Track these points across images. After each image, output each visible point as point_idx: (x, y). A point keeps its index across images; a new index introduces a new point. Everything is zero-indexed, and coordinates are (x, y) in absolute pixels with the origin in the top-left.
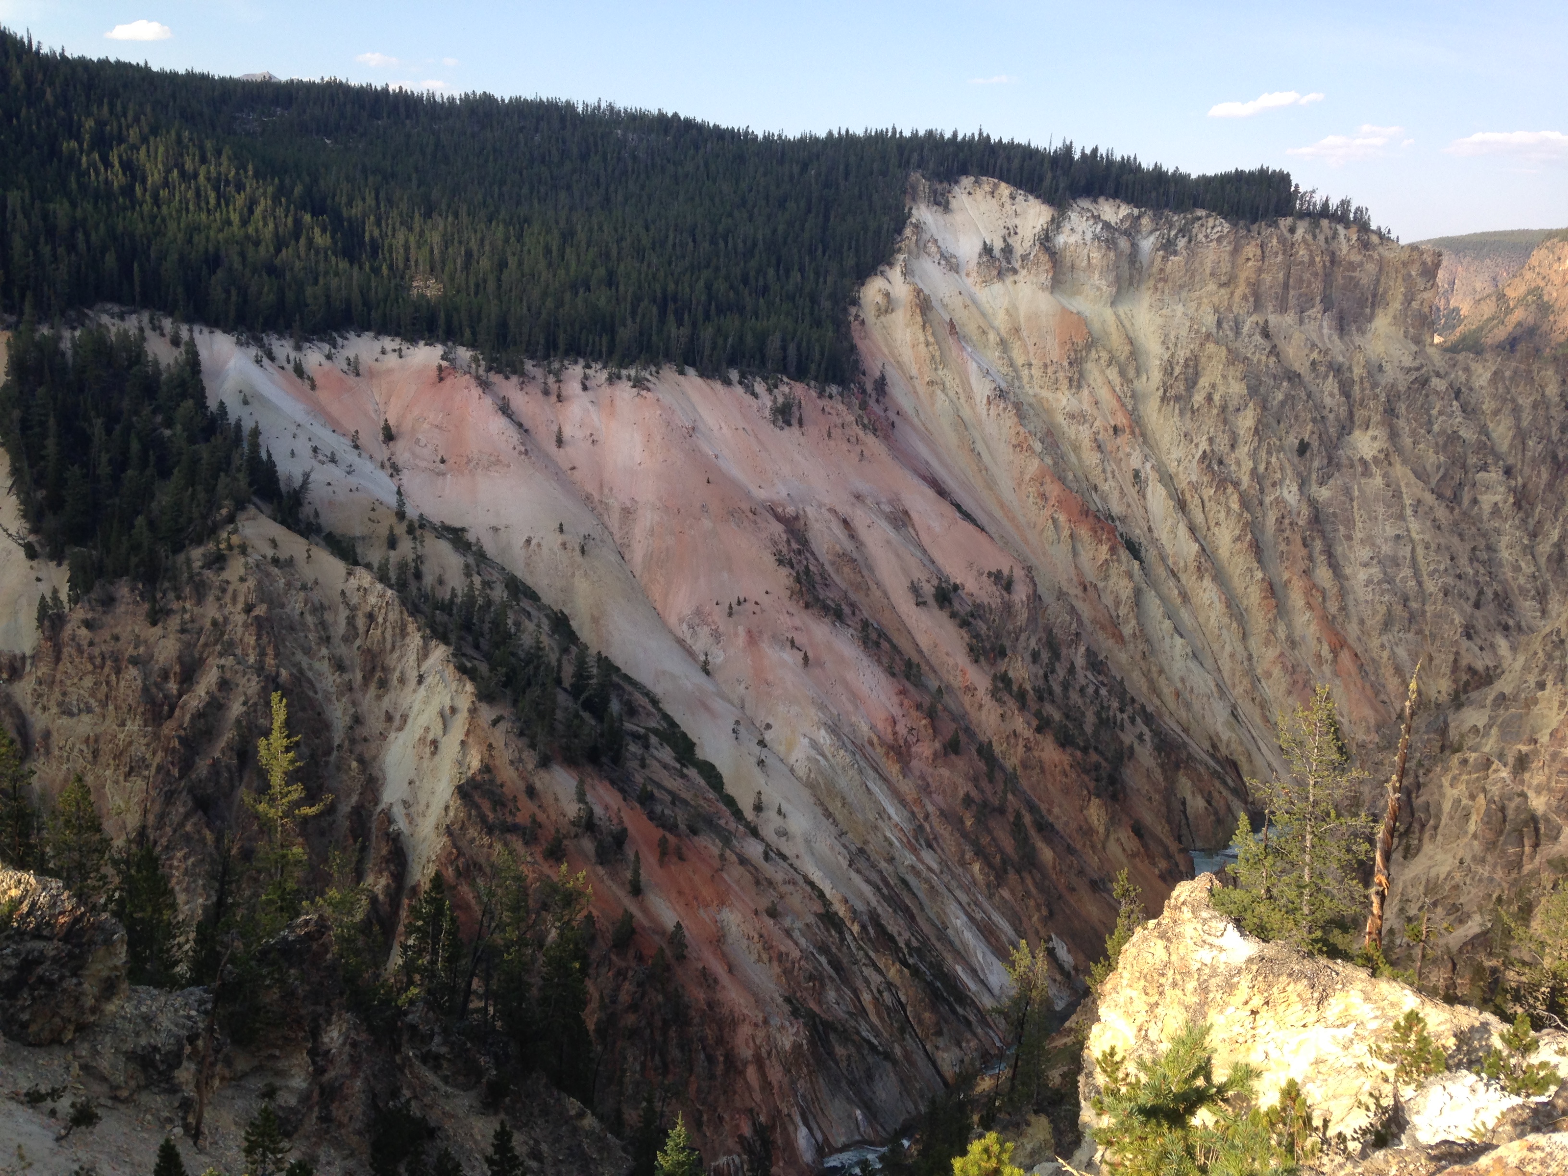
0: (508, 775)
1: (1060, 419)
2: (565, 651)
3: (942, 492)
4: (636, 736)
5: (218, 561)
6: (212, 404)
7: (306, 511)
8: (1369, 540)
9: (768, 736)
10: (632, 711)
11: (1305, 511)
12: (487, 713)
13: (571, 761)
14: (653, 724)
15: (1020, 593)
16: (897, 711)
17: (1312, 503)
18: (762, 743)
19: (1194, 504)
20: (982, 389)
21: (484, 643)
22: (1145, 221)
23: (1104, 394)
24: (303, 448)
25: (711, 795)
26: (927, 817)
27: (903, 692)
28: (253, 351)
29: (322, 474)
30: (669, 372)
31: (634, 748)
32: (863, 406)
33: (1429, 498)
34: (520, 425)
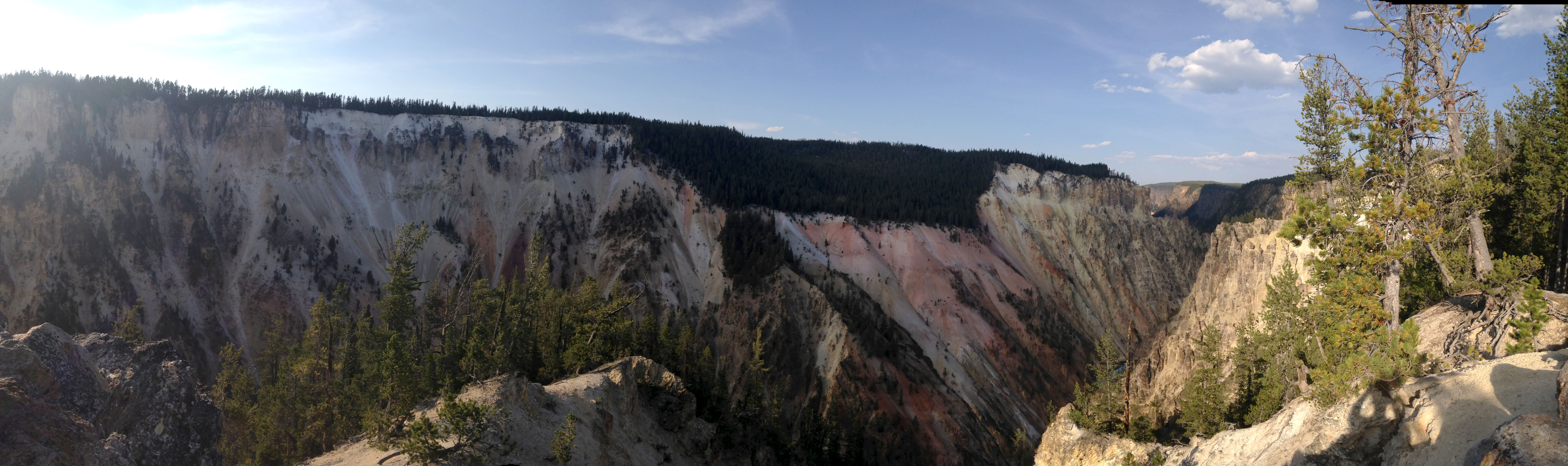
0: (857, 359)
1: (1045, 239)
2: (879, 316)
3: (1007, 263)
4: (902, 347)
5: (773, 281)
6: (777, 233)
7: (800, 267)
8: (1140, 273)
9: (949, 348)
10: (901, 338)
11: (1122, 266)
12: (851, 337)
13: (879, 356)
14: (908, 343)
15: (1035, 296)
16: (993, 338)
17: (1123, 263)
18: (946, 350)
19: (1089, 265)
20: (1020, 229)
21: (852, 313)
22: (1068, 178)
23: (1059, 231)
24: (801, 247)
25: (928, 369)
26: (1005, 375)
27: (995, 332)
28: (790, 218)
29: (806, 255)
30: (916, 225)
31: (901, 351)
32: (980, 235)
33: (1155, 260)
34: (867, 241)
